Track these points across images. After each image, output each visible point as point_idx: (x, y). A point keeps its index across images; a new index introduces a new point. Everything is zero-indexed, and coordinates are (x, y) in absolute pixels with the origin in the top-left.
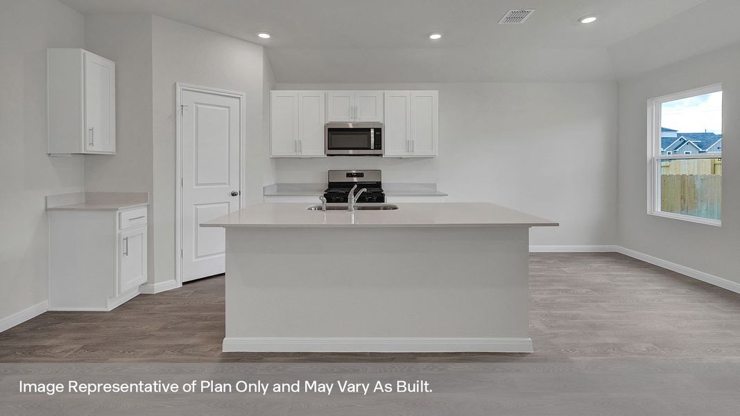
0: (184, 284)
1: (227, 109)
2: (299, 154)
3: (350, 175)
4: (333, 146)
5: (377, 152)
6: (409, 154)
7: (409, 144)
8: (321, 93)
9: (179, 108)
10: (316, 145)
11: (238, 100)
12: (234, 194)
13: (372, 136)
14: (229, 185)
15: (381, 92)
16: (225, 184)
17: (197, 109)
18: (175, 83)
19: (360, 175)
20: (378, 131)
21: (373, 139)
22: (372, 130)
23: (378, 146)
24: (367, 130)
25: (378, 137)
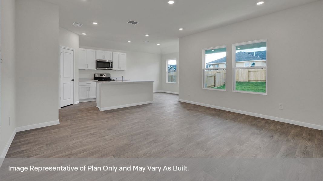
0: (61, 108)
1: (70, 54)
2: (87, 69)
3: (101, 75)
5: (112, 69)
6: (119, 69)
7: (119, 67)
8: (94, 50)
9: (60, 53)
10: (93, 66)
11: (73, 51)
12: (72, 80)
13: (110, 64)
16: (70, 77)
17: (64, 54)
18: (59, 46)
19: (104, 75)
20: (112, 63)
21: (110, 65)
22: (110, 63)
23: (112, 67)
24: (109, 62)
25: (112, 64)
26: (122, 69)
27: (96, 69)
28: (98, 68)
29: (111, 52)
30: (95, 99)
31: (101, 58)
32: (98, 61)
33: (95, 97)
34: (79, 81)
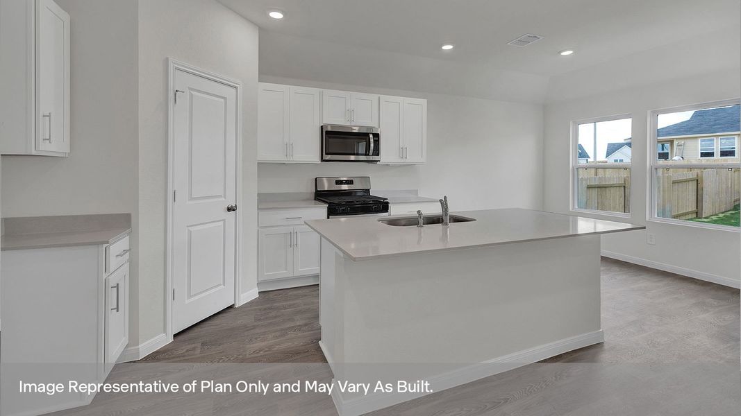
0: (175, 336)
1: (223, 100)
2: (291, 160)
3: (339, 182)
4: (331, 151)
5: (376, 158)
6: (402, 161)
7: (402, 151)
8: (315, 91)
9: (171, 94)
10: (310, 150)
11: (234, 90)
12: (229, 210)
13: (372, 140)
14: (225, 198)
15: (376, 96)
16: (220, 196)
17: (192, 96)
18: (167, 59)
19: (350, 182)
20: (377, 136)
21: (372, 145)
22: (371, 136)
23: (377, 152)
24: (367, 135)
25: (377, 142)
26: (409, 160)
27: (323, 160)
28: (329, 157)
29: (375, 97)
30: (317, 277)
31: (337, 120)
32: (329, 129)
33: (314, 269)
34: (258, 209)
